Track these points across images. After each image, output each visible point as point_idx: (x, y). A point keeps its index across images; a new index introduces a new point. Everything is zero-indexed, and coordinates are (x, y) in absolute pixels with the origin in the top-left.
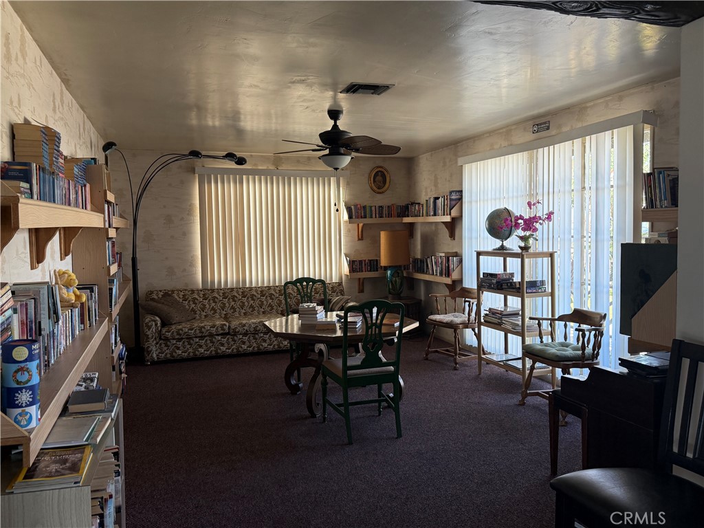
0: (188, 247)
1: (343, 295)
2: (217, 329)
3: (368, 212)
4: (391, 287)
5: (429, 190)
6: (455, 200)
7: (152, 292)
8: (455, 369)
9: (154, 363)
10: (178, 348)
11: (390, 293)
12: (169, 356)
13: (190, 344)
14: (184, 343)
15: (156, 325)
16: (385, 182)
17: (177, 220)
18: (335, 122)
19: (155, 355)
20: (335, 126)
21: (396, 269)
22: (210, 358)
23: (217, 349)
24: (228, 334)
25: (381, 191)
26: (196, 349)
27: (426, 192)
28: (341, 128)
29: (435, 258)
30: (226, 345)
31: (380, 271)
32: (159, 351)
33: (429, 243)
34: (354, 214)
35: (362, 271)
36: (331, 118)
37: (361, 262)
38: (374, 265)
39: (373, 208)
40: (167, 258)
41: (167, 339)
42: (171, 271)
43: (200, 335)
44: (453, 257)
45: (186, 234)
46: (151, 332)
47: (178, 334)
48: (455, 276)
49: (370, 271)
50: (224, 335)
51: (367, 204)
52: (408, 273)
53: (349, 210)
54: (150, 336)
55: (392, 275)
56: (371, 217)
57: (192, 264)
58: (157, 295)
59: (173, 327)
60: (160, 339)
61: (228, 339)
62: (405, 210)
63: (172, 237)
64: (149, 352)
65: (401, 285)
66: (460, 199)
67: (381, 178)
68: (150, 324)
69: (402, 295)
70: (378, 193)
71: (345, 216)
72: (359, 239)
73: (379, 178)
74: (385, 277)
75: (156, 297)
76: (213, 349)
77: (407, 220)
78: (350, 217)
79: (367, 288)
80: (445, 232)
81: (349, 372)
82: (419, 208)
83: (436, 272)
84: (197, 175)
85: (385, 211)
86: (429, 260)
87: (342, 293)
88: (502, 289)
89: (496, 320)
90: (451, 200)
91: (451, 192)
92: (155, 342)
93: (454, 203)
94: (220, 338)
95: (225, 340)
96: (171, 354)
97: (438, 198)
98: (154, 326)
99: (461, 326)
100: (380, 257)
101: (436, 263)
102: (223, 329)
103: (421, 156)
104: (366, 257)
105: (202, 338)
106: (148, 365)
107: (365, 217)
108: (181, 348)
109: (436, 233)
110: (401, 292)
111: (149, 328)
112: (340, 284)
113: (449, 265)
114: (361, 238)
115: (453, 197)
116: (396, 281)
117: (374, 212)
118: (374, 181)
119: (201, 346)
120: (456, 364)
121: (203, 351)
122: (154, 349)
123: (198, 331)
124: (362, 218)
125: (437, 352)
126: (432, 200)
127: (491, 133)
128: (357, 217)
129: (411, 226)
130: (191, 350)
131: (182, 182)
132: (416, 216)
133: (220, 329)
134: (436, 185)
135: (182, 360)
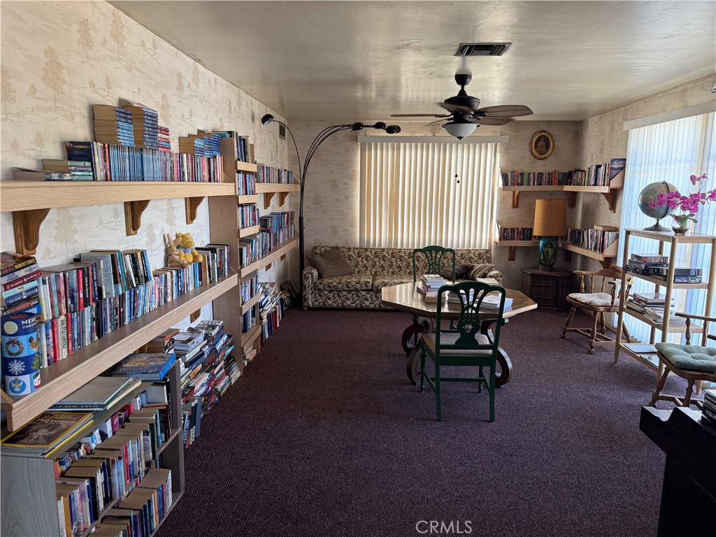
0: (350, 209)
1: (489, 262)
2: (361, 285)
3: (525, 179)
4: (542, 258)
5: (594, 157)
6: (617, 169)
7: (316, 248)
8: (590, 353)
9: (309, 309)
10: (329, 299)
11: (540, 264)
12: (321, 304)
13: (339, 296)
14: (334, 294)
15: (312, 277)
16: (547, 148)
17: (340, 185)
18: (463, 88)
19: (310, 303)
20: (462, 92)
21: (550, 240)
22: (355, 309)
23: (362, 302)
24: (371, 290)
25: (542, 157)
26: (344, 301)
27: (592, 159)
28: (469, 94)
29: (591, 231)
30: (369, 300)
31: (534, 240)
32: (314, 299)
33: (590, 215)
34: (509, 181)
35: (514, 239)
36: (459, 83)
37: (513, 230)
38: (527, 233)
39: (532, 175)
40: (331, 219)
41: (319, 290)
42: (335, 230)
43: (347, 289)
44: (609, 231)
45: (348, 198)
46: (308, 283)
47: (329, 286)
48: (608, 252)
49: (523, 239)
50: (368, 291)
51: (526, 170)
52: (563, 244)
53: (505, 176)
54: (307, 286)
55: (544, 246)
56: (529, 185)
57: (352, 225)
58: (320, 250)
59: (325, 280)
60: (315, 289)
61: (371, 295)
62: (568, 178)
63: (337, 200)
64: (306, 300)
65: (554, 256)
66: (623, 168)
67: (544, 143)
68: (307, 276)
69: (554, 266)
70: (539, 159)
71: (500, 183)
72: (514, 207)
73: (542, 143)
74: (537, 247)
75: (318, 252)
76: (358, 302)
77: (567, 188)
78: (505, 183)
79: (518, 256)
80: (605, 204)
81: (441, 351)
82: (582, 176)
83: (591, 246)
84: (360, 143)
85: (545, 178)
86: (585, 233)
87: (489, 260)
88: (649, 275)
89: (640, 308)
90: (612, 169)
91: (613, 161)
92: (311, 291)
93: (614, 172)
94: (364, 293)
95: (369, 295)
96: (324, 303)
97: (600, 166)
98: (310, 278)
99: (602, 308)
100: (533, 226)
101: (591, 236)
102: (366, 286)
103: (589, 120)
104: (519, 225)
105: (349, 292)
106: (305, 310)
107: (522, 184)
108: (332, 299)
109: (597, 204)
110: (554, 263)
111: (307, 279)
112: (488, 251)
113: (603, 240)
114: (515, 205)
115: (614, 166)
116: (548, 252)
117: (532, 179)
118: (536, 147)
119: (348, 299)
120: (592, 347)
121: (350, 303)
122: (310, 297)
123: (345, 286)
124: (518, 185)
125: (576, 331)
126: (594, 168)
127: (664, 93)
128: (513, 184)
129: (574, 195)
130: (340, 301)
131: (347, 150)
132: (578, 185)
133: (364, 285)
134: (601, 152)
135: (333, 309)
